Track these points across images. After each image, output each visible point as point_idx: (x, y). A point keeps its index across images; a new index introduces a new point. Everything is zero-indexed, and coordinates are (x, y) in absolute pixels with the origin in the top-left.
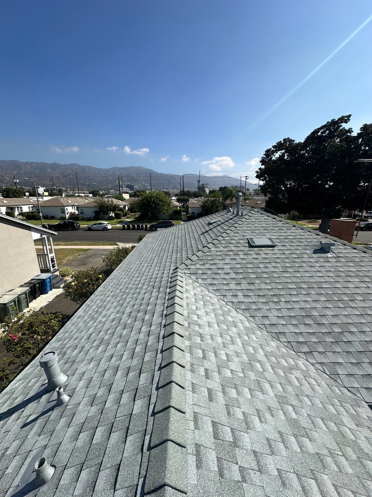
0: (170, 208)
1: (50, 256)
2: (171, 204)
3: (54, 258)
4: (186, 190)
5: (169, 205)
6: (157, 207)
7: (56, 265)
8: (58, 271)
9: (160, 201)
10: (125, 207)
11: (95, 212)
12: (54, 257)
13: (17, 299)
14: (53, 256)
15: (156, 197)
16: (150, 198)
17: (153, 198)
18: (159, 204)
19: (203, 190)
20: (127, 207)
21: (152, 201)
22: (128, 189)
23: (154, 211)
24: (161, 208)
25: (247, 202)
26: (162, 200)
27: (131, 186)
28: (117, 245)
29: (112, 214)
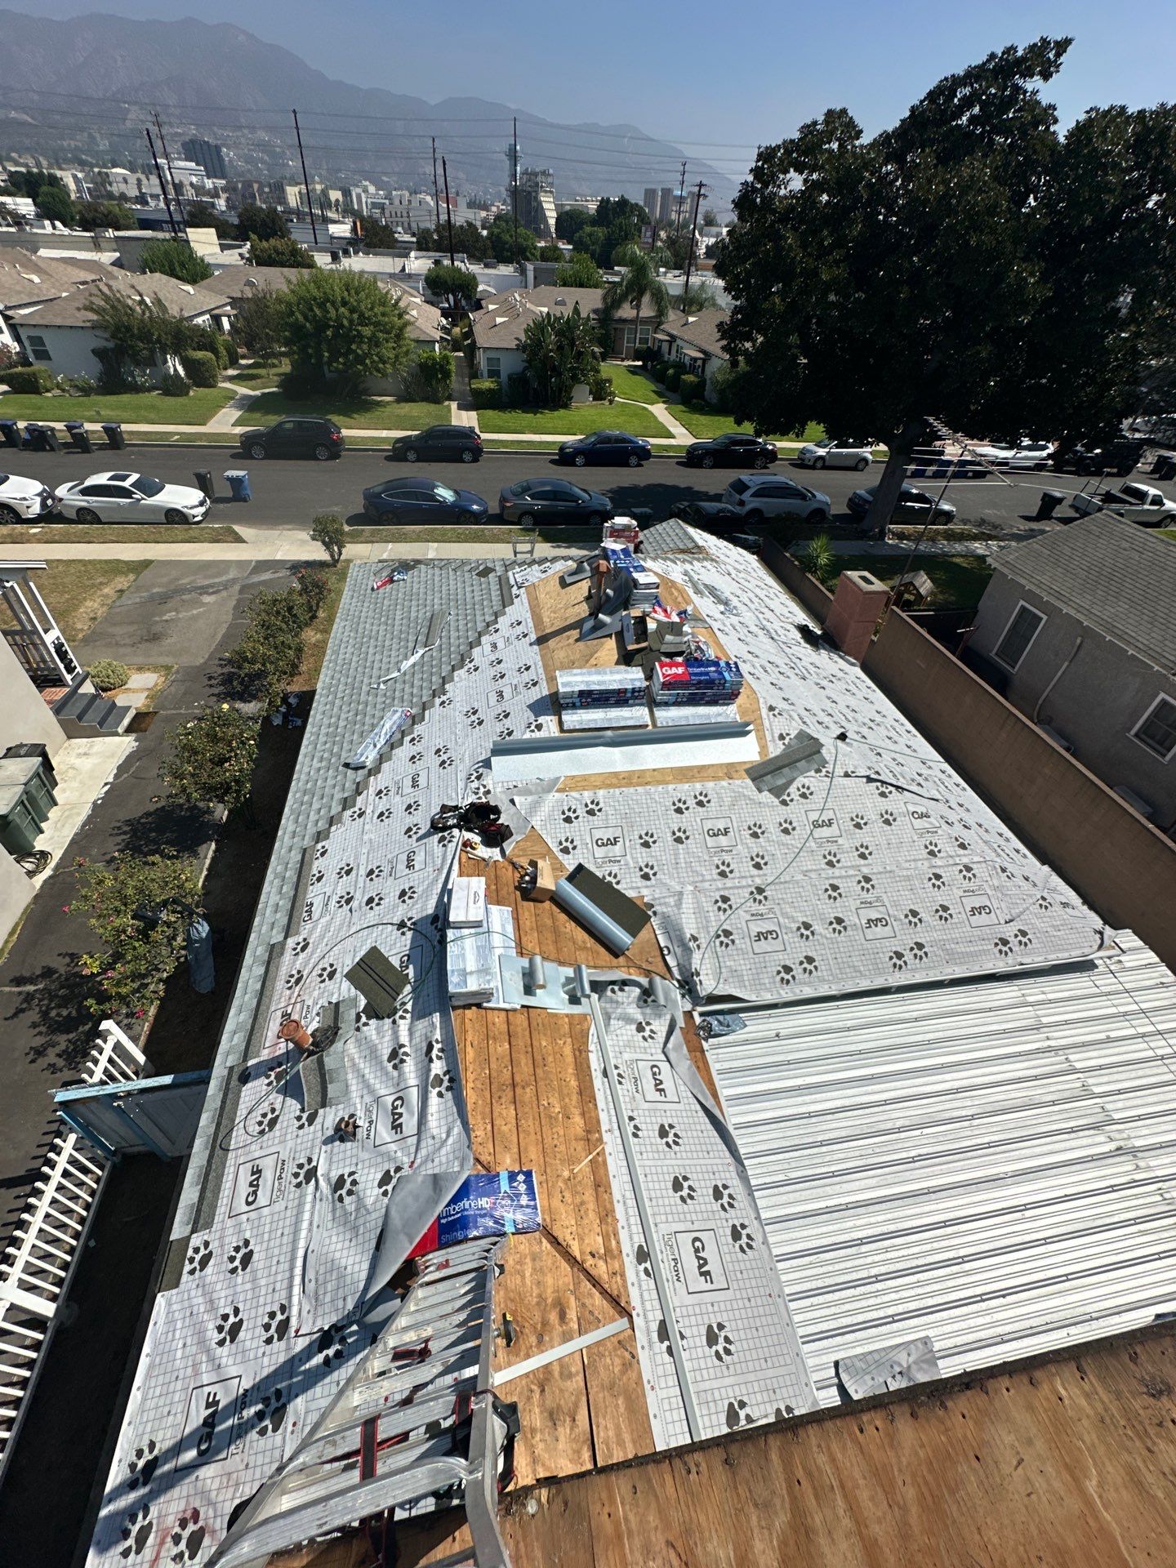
0: (407, 353)
1: (50, 638)
2: (409, 328)
3: (63, 645)
4: (459, 219)
5: (399, 337)
6: (354, 352)
7: (75, 663)
8: (88, 681)
9: (364, 320)
10: (217, 319)
11: (98, 353)
12: (63, 640)
13: (24, 797)
14: (58, 638)
15: (344, 303)
16: (322, 305)
17: (333, 303)
18: (360, 335)
19: (534, 204)
20: (225, 320)
21: (331, 319)
22: (192, 165)
23: (344, 364)
24: (366, 355)
25: (691, 319)
26: (368, 319)
27: (205, 147)
28: (239, 539)
29: (175, 365)
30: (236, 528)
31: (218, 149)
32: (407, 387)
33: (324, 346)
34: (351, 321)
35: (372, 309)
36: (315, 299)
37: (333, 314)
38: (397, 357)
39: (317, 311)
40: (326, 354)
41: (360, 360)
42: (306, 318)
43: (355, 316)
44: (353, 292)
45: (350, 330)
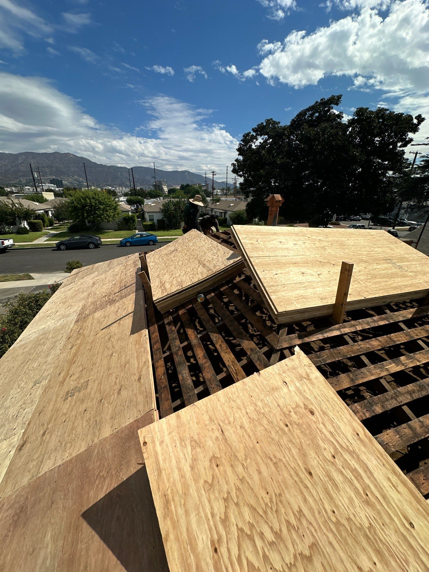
0: (118, 214)
2: (119, 207)
4: (138, 188)
5: (115, 209)
6: (97, 213)
9: (100, 203)
10: (47, 212)
15: (93, 198)
16: (85, 199)
17: (89, 199)
18: (99, 208)
19: (161, 188)
20: (50, 212)
21: (88, 203)
22: (53, 185)
23: (93, 218)
24: (103, 214)
25: (217, 204)
26: (103, 203)
27: (57, 181)
28: (31, 278)
29: (25, 224)
30: (31, 274)
31: (61, 181)
32: (118, 225)
33: (85, 212)
34: (96, 204)
35: (104, 200)
36: (82, 198)
37: (88, 201)
38: (114, 215)
39: (83, 201)
40: (86, 215)
41: (99, 216)
42: (78, 203)
43: (97, 201)
44: (97, 194)
45: (96, 206)
